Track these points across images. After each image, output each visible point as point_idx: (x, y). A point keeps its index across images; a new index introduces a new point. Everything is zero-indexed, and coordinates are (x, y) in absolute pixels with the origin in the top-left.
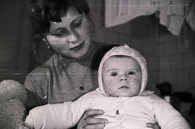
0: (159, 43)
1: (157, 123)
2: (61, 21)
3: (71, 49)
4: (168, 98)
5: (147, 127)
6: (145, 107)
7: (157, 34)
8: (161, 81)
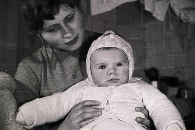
0: (144, 29)
1: (145, 107)
2: (54, 19)
3: (67, 44)
4: (155, 83)
5: (136, 111)
6: (133, 93)
7: (142, 20)
8: (148, 67)
